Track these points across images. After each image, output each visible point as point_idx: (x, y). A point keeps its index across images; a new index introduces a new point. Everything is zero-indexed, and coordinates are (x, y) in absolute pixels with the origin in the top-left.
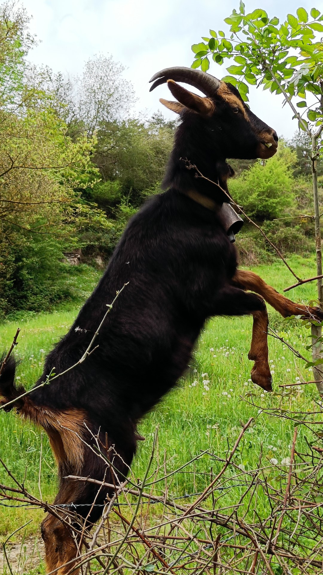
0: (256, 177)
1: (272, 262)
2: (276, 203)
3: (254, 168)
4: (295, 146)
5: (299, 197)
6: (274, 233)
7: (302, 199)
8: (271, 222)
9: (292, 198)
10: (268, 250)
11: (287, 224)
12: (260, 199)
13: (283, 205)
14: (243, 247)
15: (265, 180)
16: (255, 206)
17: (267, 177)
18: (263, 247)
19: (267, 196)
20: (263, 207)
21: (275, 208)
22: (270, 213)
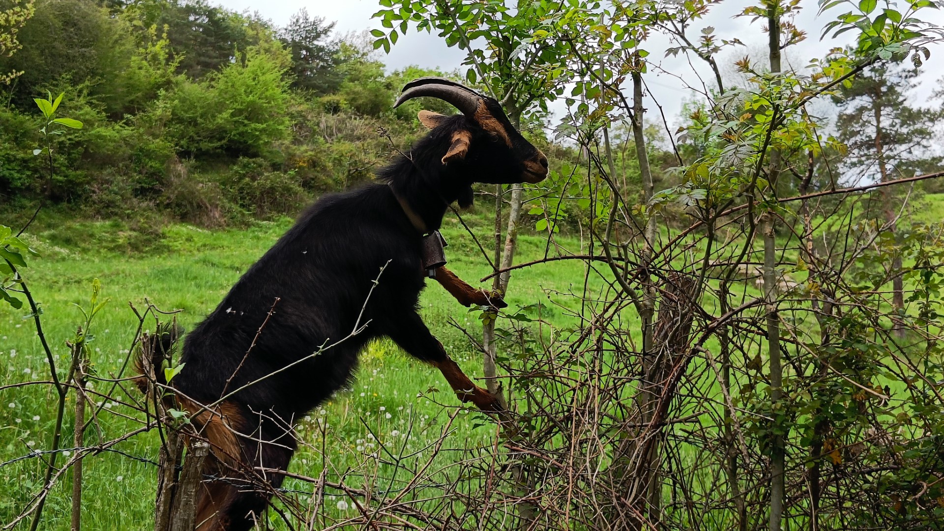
0: (230, 84)
1: (248, 225)
2: (261, 131)
3: (228, 69)
4: (290, 40)
5: (296, 125)
6: (253, 179)
7: (300, 128)
8: (251, 160)
9: (286, 126)
10: (242, 206)
11: (275, 167)
12: (236, 122)
13: (269, 135)
14: (202, 197)
15: (245, 91)
16: (225, 132)
17: (248, 86)
18: (234, 200)
19: (246, 118)
20: (239, 134)
21: (258, 138)
22: (250, 145)
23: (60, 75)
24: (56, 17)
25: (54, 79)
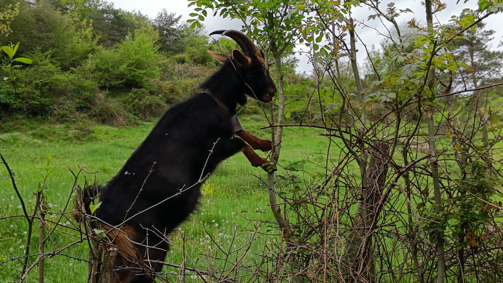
0: (126, 50)
1: (138, 124)
2: (143, 74)
3: (125, 42)
4: (157, 26)
5: (162, 70)
6: (140, 100)
7: (164, 72)
8: (138, 90)
9: (157, 71)
10: (135, 114)
11: (152, 93)
12: (130, 70)
13: (148, 76)
14: (113, 110)
15: (135, 53)
16: (125, 75)
17: (136, 51)
18: (130, 111)
19: (135, 67)
20: (132, 76)
21: (142, 78)
22: (138, 82)
23: (35, 48)
24: (33, 17)
25: (32, 50)
